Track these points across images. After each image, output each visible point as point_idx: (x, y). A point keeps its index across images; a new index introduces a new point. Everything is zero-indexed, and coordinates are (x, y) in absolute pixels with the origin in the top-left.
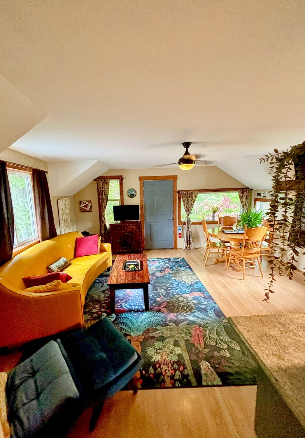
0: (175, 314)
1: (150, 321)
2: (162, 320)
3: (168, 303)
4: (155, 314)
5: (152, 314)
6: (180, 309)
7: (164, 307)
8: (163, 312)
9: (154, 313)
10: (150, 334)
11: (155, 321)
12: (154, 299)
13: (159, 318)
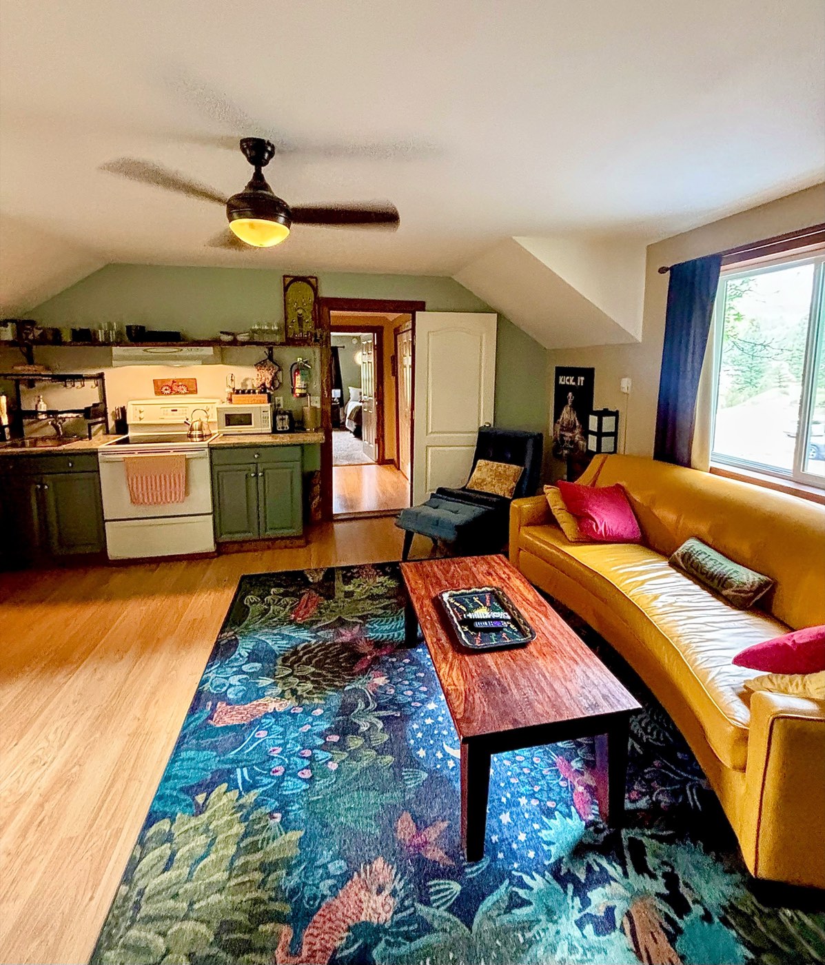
0: (339, 640)
1: (399, 622)
2: (372, 625)
3: (349, 671)
4: (388, 636)
5: (396, 636)
6: (320, 654)
7: (365, 655)
8: (369, 643)
9: (390, 638)
10: (396, 601)
11: (387, 621)
12: (395, 680)
13: (378, 627)
